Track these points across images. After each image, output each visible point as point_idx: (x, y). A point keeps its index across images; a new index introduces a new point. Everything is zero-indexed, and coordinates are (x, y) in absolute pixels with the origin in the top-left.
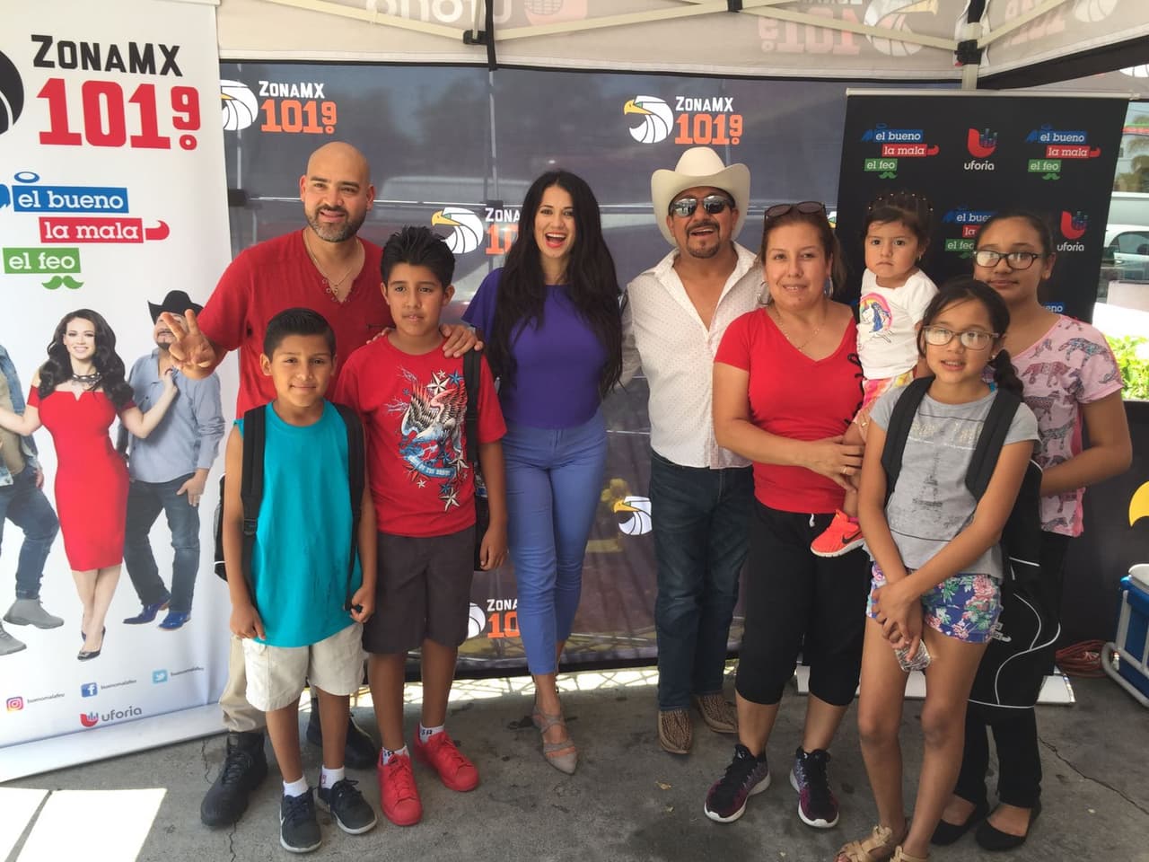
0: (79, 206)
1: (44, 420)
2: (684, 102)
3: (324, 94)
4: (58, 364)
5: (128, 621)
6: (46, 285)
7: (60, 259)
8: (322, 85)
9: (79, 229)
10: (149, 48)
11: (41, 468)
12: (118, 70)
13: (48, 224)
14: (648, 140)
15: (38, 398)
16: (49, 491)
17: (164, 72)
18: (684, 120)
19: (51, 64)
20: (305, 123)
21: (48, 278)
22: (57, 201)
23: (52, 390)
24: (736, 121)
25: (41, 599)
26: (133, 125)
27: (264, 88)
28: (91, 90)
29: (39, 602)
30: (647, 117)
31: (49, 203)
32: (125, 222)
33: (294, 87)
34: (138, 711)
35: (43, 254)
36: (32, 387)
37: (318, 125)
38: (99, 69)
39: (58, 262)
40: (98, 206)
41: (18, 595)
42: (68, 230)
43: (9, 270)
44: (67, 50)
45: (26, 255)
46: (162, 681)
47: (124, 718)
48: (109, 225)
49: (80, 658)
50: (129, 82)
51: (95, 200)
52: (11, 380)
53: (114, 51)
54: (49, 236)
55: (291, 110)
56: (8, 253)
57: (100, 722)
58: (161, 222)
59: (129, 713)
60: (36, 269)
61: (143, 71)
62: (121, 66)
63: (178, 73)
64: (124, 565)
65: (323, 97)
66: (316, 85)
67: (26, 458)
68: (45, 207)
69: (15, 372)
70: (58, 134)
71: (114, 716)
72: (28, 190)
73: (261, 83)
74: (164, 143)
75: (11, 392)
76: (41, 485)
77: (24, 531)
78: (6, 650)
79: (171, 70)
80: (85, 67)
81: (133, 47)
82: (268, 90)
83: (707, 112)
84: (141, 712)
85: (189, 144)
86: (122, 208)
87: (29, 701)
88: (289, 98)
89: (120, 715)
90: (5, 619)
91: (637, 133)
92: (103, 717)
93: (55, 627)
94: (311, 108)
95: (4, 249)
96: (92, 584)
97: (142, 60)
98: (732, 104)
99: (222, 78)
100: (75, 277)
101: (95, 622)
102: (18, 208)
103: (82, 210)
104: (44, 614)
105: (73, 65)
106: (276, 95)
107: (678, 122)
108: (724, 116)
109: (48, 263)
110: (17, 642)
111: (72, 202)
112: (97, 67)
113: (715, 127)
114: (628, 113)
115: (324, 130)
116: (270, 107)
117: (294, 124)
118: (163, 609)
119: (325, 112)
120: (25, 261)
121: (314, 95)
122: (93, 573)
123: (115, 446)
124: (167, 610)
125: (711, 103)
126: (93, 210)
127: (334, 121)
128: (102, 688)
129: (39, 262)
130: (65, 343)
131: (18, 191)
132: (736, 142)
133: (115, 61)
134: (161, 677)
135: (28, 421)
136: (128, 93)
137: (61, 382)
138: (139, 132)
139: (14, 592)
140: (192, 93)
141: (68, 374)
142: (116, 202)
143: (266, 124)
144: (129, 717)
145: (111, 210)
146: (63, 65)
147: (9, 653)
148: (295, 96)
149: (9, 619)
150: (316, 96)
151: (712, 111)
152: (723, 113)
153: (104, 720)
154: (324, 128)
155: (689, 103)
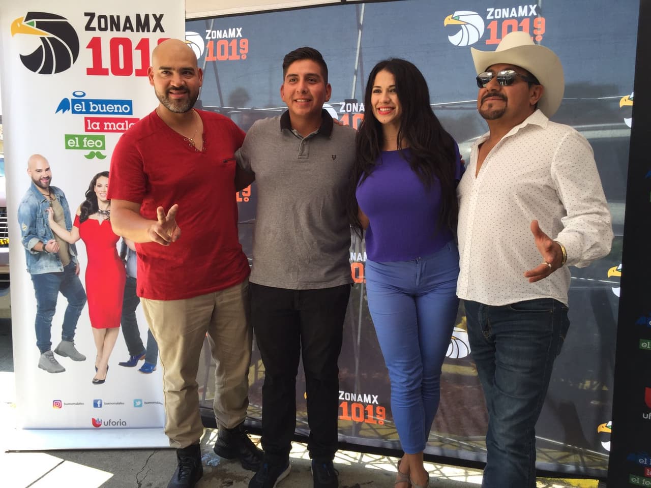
0: (106, 111)
1: (82, 235)
2: (494, 12)
3: (242, 35)
4: (91, 203)
5: (122, 364)
6: (86, 156)
7: (95, 141)
8: (241, 29)
9: (106, 124)
10: (147, 16)
11: (79, 264)
12: (130, 30)
13: (89, 121)
14: (464, 44)
15: (79, 223)
16: (82, 277)
17: (155, 30)
18: (493, 27)
19: (94, 29)
20: (230, 54)
21: (88, 152)
22: (94, 108)
23: (87, 218)
24: (540, 23)
25: (75, 342)
26: (137, 64)
27: (208, 34)
28: (114, 43)
29: (73, 344)
30: (463, 26)
31: (90, 109)
32: (130, 120)
33: (225, 31)
34: (124, 423)
35: (86, 138)
36: (77, 216)
37: (237, 54)
38: (119, 31)
39: (94, 143)
40: (116, 111)
41: (63, 338)
42: (100, 125)
43: (67, 147)
44: (103, 20)
45: (77, 138)
46: (138, 406)
47: (116, 426)
48: (121, 122)
49: (94, 382)
50: (136, 38)
51: (114, 107)
52: (66, 210)
53: (128, 19)
54: (89, 128)
55: (223, 47)
56: (68, 137)
57: (103, 426)
59: (119, 423)
60: (81, 147)
61: (143, 31)
62: (131, 28)
63: (162, 30)
64: (121, 328)
65: (241, 36)
66: (237, 29)
67: (71, 257)
68: (88, 112)
69: (68, 206)
70: (96, 70)
71: (111, 424)
72: (79, 102)
73: (207, 31)
75: (65, 218)
76: (78, 274)
77: (68, 300)
78: (55, 371)
79: (158, 28)
80: (112, 30)
81: (138, 16)
82: (210, 35)
83: (513, 17)
84: (126, 425)
86: (129, 112)
87: (65, 404)
88: (222, 39)
89: (114, 423)
90: (55, 351)
91: (454, 40)
92: (104, 423)
93: (81, 361)
94: (234, 44)
95: (66, 135)
96: (103, 336)
97: (143, 25)
98: (535, 10)
99: (186, 31)
100: (102, 152)
101: (103, 361)
102: (74, 112)
103: (107, 113)
104: (75, 351)
105: (105, 29)
106: (215, 38)
107: (488, 28)
108: (528, 19)
109: (88, 143)
110: (61, 367)
111: (102, 108)
112: (118, 29)
114: (447, 25)
115: (241, 58)
116: (211, 45)
117: (224, 55)
118: (142, 359)
119: (241, 45)
120: (76, 142)
122: (104, 330)
123: (119, 254)
124: (144, 360)
125: (517, 11)
126: (113, 113)
127: (246, 51)
128: (105, 404)
129: (83, 143)
130: (95, 191)
131: (75, 102)
132: (540, 39)
133: (128, 25)
134: (138, 403)
135: (73, 235)
136: (135, 44)
137: (92, 214)
138: (140, 67)
139: (61, 336)
141: (96, 209)
142: (126, 109)
143: (208, 56)
144: (119, 426)
145: (123, 113)
146: (101, 29)
147: (56, 372)
148: (225, 38)
149: (57, 351)
150: (237, 36)
151: (518, 17)
152: (528, 17)
153: (105, 425)
154: (241, 56)
155: (498, 12)
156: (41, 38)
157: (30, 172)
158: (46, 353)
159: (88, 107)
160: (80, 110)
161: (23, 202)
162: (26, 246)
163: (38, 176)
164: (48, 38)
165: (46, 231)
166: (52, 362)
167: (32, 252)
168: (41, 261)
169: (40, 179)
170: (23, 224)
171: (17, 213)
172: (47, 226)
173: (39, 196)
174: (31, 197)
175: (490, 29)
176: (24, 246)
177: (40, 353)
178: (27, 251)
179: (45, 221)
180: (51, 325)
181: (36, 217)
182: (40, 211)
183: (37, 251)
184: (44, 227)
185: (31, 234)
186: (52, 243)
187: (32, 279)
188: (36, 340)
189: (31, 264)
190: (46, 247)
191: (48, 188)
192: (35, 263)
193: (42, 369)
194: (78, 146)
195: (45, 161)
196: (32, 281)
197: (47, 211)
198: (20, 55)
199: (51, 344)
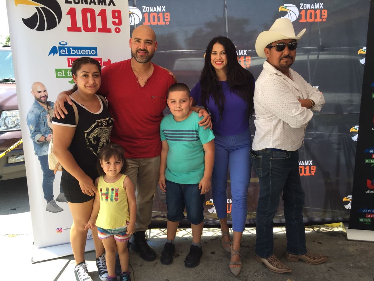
0: (81, 54)
2: (303, 6)
3: (165, 10)
6: (70, 82)
8: (165, 6)
12: (94, 4)
13: (70, 60)
17: (109, 5)
18: (303, 13)
19: (71, 2)
20: (159, 21)
21: (70, 79)
22: (73, 52)
24: (324, 12)
26: (99, 25)
27: (144, 9)
28: (84, 12)
30: (288, 12)
31: (71, 53)
33: (155, 8)
35: (69, 71)
37: (163, 22)
38: (87, 4)
40: (87, 54)
41: (61, 191)
43: (57, 77)
45: (63, 71)
50: (97, 8)
51: (86, 51)
54: (71, 65)
55: (154, 17)
56: (57, 71)
58: (108, 59)
60: (66, 76)
61: (102, 4)
63: (114, 5)
65: (165, 11)
66: (163, 6)
68: (69, 54)
70: (73, 28)
72: (64, 48)
73: (143, 7)
74: (109, 31)
78: (57, 211)
79: (112, 3)
80: (82, 3)
82: (145, 10)
83: (312, 9)
85: (118, 31)
86: (95, 54)
87: (64, 229)
88: (153, 12)
92: (89, 236)
94: (161, 15)
95: (56, 69)
97: (102, 1)
98: (323, 6)
99: (129, 6)
102: (60, 55)
105: (78, 3)
106: (148, 11)
107: (300, 13)
109: (70, 74)
110: (60, 208)
111: (78, 52)
112: (86, 3)
113: (316, 15)
114: (281, 11)
115: (165, 24)
116: (146, 15)
117: (155, 22)
119: (166, 17)
120: (63, 74)
121: (162, 10)
125: (314, 5)
126: (85, 55)
127: (169, 20)
129: (68, 73)
131: (60, 48)
132: (324, 20)
133: (93, 1)
136: (97, 12)
138: (101, 27)
139: (60, 190)
140: (119, 12)
142: (93, 52)
143: (145, 22)
145: (92, 55)
146: (75, 3)
147: (58, 212)
148: (155, 11)
149: (58, 200)
150: (163, 11)
151: (314, 9)
152: (319, 9)
153: (89, 237)
154: (165, 23)
155: (305, 6)
156: (36, 7)
157: (34, 93)
158: (51, 202)
159: (69, 51)
160: (64, 53)
161: (30, 112)
162: (34, 139)
163: (38, 95)
164: (41, 7)
165: (46, 129)
166: (55, 206)
167: (38, 143)
168: (44, 148)
169: (41, 97)
170: (30, 126)
171: (26, 119)
172: (47, 126)
173: (40, 107)
174: (35, 109)
175: (301, 14)
176: (33, 139)
177: (47, 202)
178: (34, 142)
179: (45, 123)
180: (53, 185)
181: (39, 121)
182: (42, 117)
183: (41, 142)
184: (45, 126)
185: (37, 131)
186: (50, 136)
187: (39, 159)
188: (44, 195)
189: (37, 150)
190: (47, 139)
191: (46, 103)
192: (40, 149)
193: (48, 212)
194: (64, 76)
195: (43, 86)
196: (39, 160)
197: (46, 117)
198: (22, 18)
199: (53, 196)
